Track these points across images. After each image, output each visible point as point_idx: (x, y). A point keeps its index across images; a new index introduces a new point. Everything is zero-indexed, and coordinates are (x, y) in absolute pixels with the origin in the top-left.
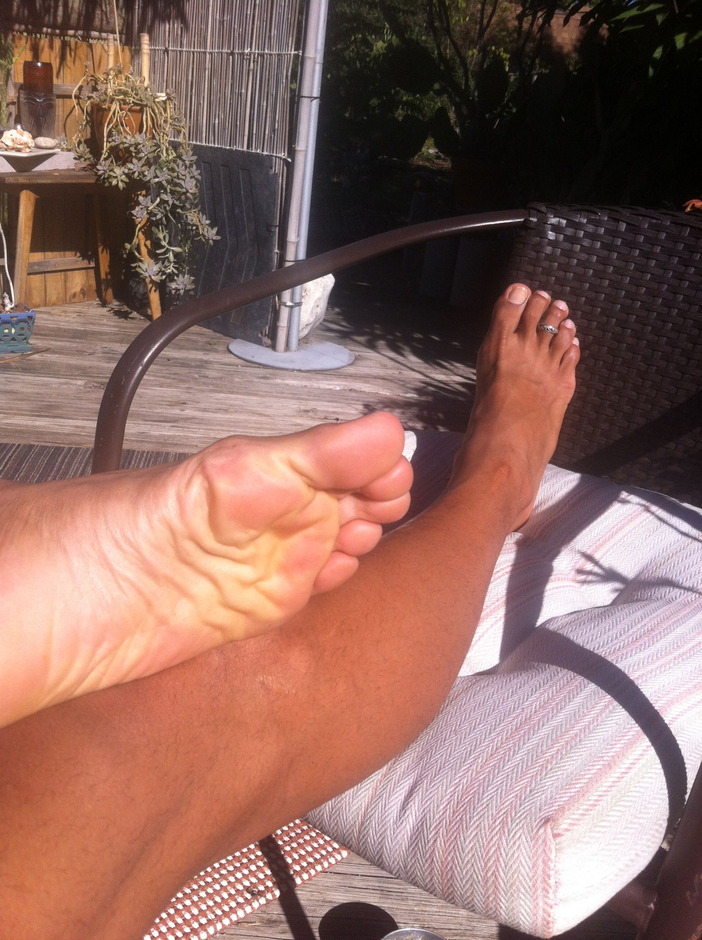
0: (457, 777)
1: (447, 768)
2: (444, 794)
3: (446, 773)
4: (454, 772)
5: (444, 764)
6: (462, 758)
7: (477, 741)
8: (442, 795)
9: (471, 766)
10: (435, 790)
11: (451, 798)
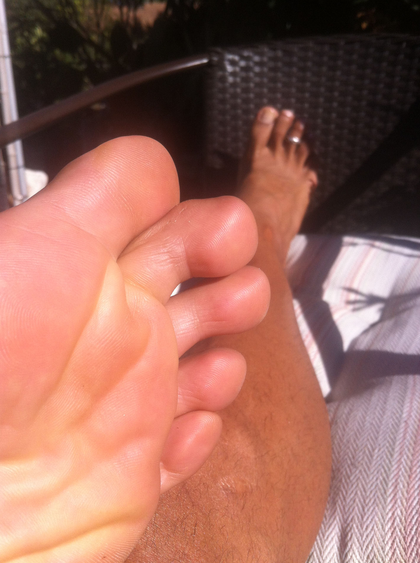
0: (387, 510)
1: (370, 504)
2: (383, 533)
3: (373, 511)
4: (380, 506)
5: (365, 501)
6: (379, 489)
7: (383, 467)
8: (381, 535)
9: (395, 495)
10: (370, 532)
11: (394, 535)
